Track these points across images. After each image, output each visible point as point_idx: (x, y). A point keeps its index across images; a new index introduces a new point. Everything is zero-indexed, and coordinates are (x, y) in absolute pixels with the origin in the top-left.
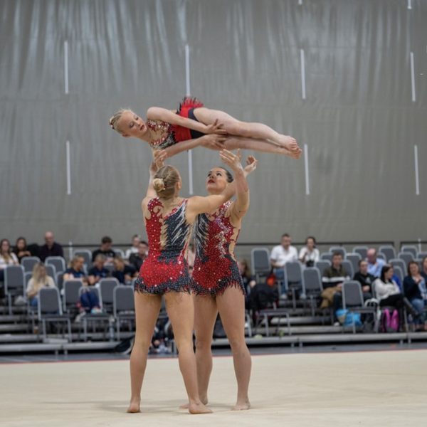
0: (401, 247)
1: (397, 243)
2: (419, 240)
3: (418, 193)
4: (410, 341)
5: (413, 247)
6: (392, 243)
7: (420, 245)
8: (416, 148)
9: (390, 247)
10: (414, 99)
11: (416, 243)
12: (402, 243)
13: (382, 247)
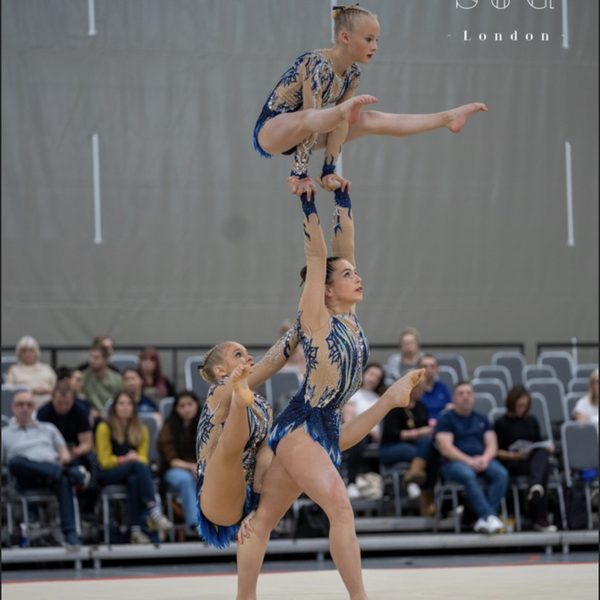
0: (538, 353)
1: (531, 348)
2: (574, 340)
3: (571, 241)
4: (566, 549)
5: (561, 354)
6: (520, 347)
7: (575, 351)
8: (568, 146)
9: (515, 354)
10: (565, 45)
11: (568, 346)
12: (541, 347)
13: (499, 354)
